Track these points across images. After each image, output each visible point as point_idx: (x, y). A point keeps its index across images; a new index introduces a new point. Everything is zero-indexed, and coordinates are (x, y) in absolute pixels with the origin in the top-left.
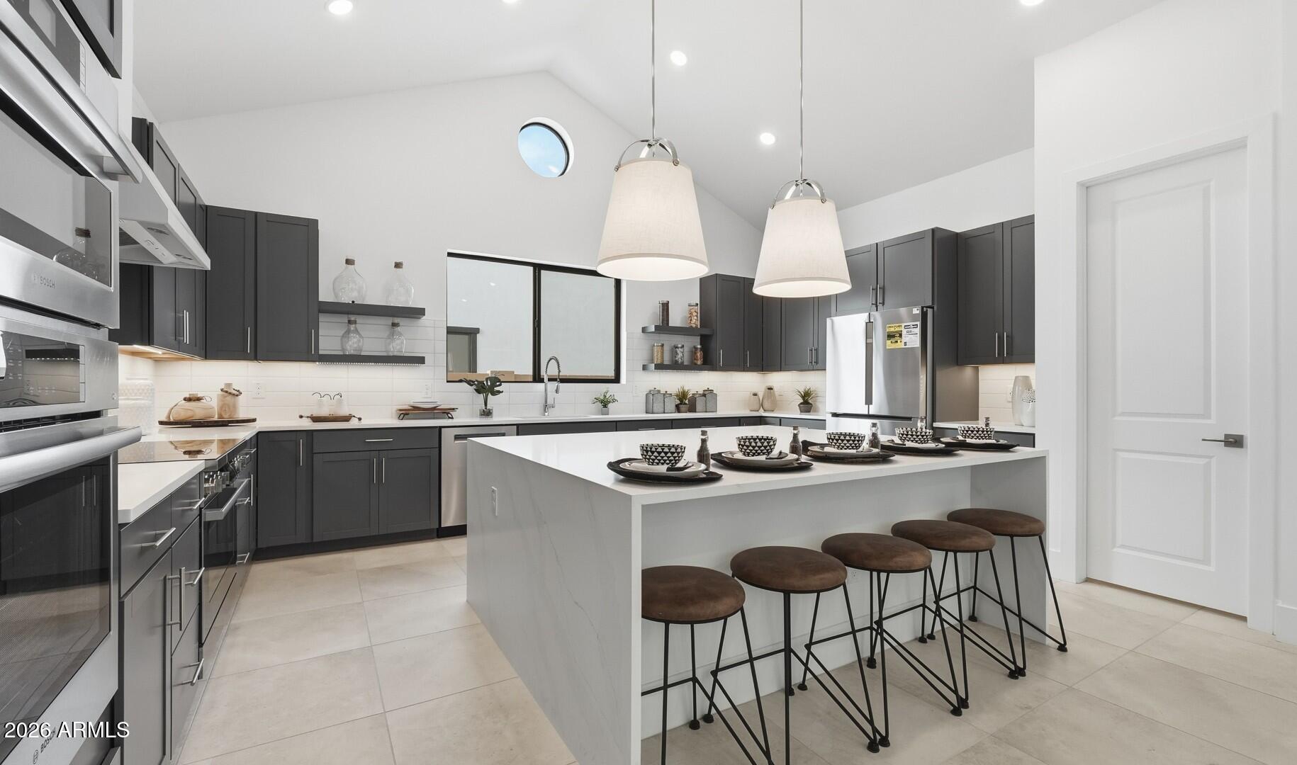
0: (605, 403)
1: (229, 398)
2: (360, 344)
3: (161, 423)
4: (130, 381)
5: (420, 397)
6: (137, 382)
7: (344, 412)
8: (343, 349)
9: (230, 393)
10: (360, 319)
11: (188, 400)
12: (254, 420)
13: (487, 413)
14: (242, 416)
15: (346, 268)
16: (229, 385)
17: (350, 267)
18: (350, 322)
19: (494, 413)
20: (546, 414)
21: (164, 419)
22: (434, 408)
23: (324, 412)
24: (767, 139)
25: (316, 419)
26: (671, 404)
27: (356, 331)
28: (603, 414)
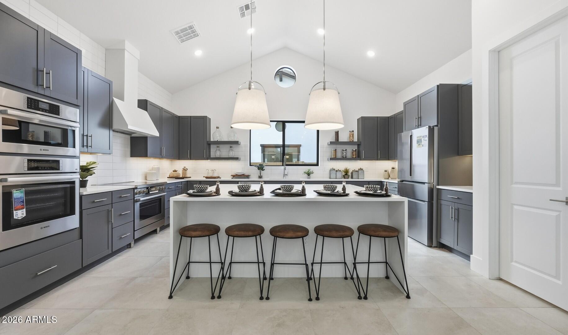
0: (309, 174)
1: (184, 171)
2: (220, 154)
3: (168, 178)
4: (154, 166)
5: (240, 171)
6: (155, 166)
7: (215, 175)
8: (215, 156)
9: (185, 170)
10: (221, 146)
11: (174, 171)
12: (190, 177)
13: (260, 177)
14: (188, 176)
15: (217, 129)
16: (185, 167)
17: (218, 129)
18: (217, 147)
19: (263, 177)
20: (284, 178)
21: (169, 177)
22: (243, 175)
23: (210, 175)
24: (371, 54)
25: (207, 178)
26: (339, 175)
27: (219, 150)
28: (308, 178)
